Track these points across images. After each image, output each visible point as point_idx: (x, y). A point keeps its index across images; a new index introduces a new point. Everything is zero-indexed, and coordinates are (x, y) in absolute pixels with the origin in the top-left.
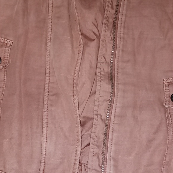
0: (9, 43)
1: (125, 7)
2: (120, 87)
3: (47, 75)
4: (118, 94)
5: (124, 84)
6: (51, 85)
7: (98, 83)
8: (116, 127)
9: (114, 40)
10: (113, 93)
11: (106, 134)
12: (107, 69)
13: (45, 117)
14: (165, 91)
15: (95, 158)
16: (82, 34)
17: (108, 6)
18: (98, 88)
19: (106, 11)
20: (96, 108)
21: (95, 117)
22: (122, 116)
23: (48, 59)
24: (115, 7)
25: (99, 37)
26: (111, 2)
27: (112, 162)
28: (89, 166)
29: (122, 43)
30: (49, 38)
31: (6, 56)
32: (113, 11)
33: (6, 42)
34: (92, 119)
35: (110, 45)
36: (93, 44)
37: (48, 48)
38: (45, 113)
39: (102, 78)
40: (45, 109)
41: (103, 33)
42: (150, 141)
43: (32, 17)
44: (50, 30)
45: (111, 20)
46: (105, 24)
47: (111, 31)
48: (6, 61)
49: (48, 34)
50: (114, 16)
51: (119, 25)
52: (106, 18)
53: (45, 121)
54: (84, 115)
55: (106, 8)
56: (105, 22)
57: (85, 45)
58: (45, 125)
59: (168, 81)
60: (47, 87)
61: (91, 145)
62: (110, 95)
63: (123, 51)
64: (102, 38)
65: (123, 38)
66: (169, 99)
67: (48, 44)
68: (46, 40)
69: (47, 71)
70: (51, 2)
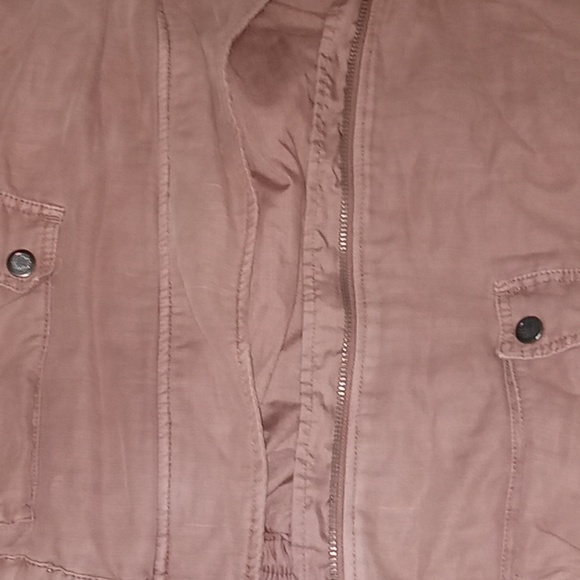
0: (55, 213)
1: (371, 90)
2: (373, 312)
3: (164, 294)
4: (366, 332)
5: (383, 304)
6: (176, 320)
7: (309, 306)
8: (367, 426)
9: (346, 183)
10: (350, 329)
11: (338, 448)
12: (331, 266)
13: (164, 409)
14: (499, 314)
15: (312, 514)
16: (255, 174)
17: (322, 92)
18: (308, 319)
19: (316, 106)
20: (306, 377)
21: (305, 400)
22: (379, 395)
23: (164, 250)
24: (341, 94)
25: (301, 180)
26: (329, 82)
27: (359, 524)
28: (295, 539)
29: (368, 191)
30: (165, 193)
31: (48, 250)
32: (339, 105)
33: (45, 212)
34: (296, 406)
35: (335, 198)
36: (286, 201)
37: (163, 221)
38: (163, 398)
39: (318, 292)
40: (163, 388)
41: (312, 167)
42: (463, 458)
43: (114, 140)
44: (166, 171)
45: (333, 131)
46: (316, 142)
47: (335, 160)
48: (47, 263)
49: (161, 182)
50: (341, 119)
51: (357, 142)
52: (317, 126)
53: (164, 420)
54: (273, 396)
55: (317, 98)
56: (315, 135)
57: (264, 203)
58: (164, 430)
59: (506, 288)
60: (164, 327)
61: (297, 480)
62: (342, 336)
63: (372, 212)
64: (310, 180)
65: (372, 177)
66: (511, 336)
67: (163, 209)
68: (157, 198)
69: (165, 284)
70: (163, 94)
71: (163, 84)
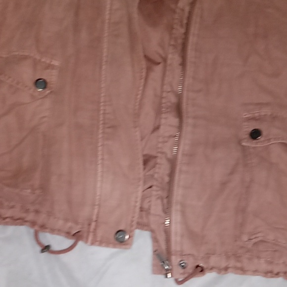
2: (190, 121)
4: (187, 129)
5: (195, 118)
7: (164, 116)
8: (184, 168)
9: (183, 64)
10: (180, 127)
11: (172, 175)
12: (173, 99)
13: (100, 153)
15: (159, 202)
16: (146, 57)
18: (163, 121)
20: (160, 145)
21: (159, 155)
22: (191, 155)
23: (103, 85)
25: (165, 60)
27: (179, 207)
28: (152, 211)
32: (183, 31)
34: (155, 157)
35: (178, 70)
36: (158, 69)
37: (103, 73)
38: (100, 148)
39: (169, 110)
40: (100, 144)
41: (170, 56)
42: (224, 184)
43: (84, 35)
45: (180, 41)
46: (173, 45)
53: (100, 157)
54: (146, 152)
55: (175, 26)
57: (149, 70)
58: (100, 162)
61: (154, 188)
64: (169, 62)
66: (247, 136)
67: (104, 67)
68: (101, 63)
69: (102, 100)
70: (107, 17)
71: (108, 12)
